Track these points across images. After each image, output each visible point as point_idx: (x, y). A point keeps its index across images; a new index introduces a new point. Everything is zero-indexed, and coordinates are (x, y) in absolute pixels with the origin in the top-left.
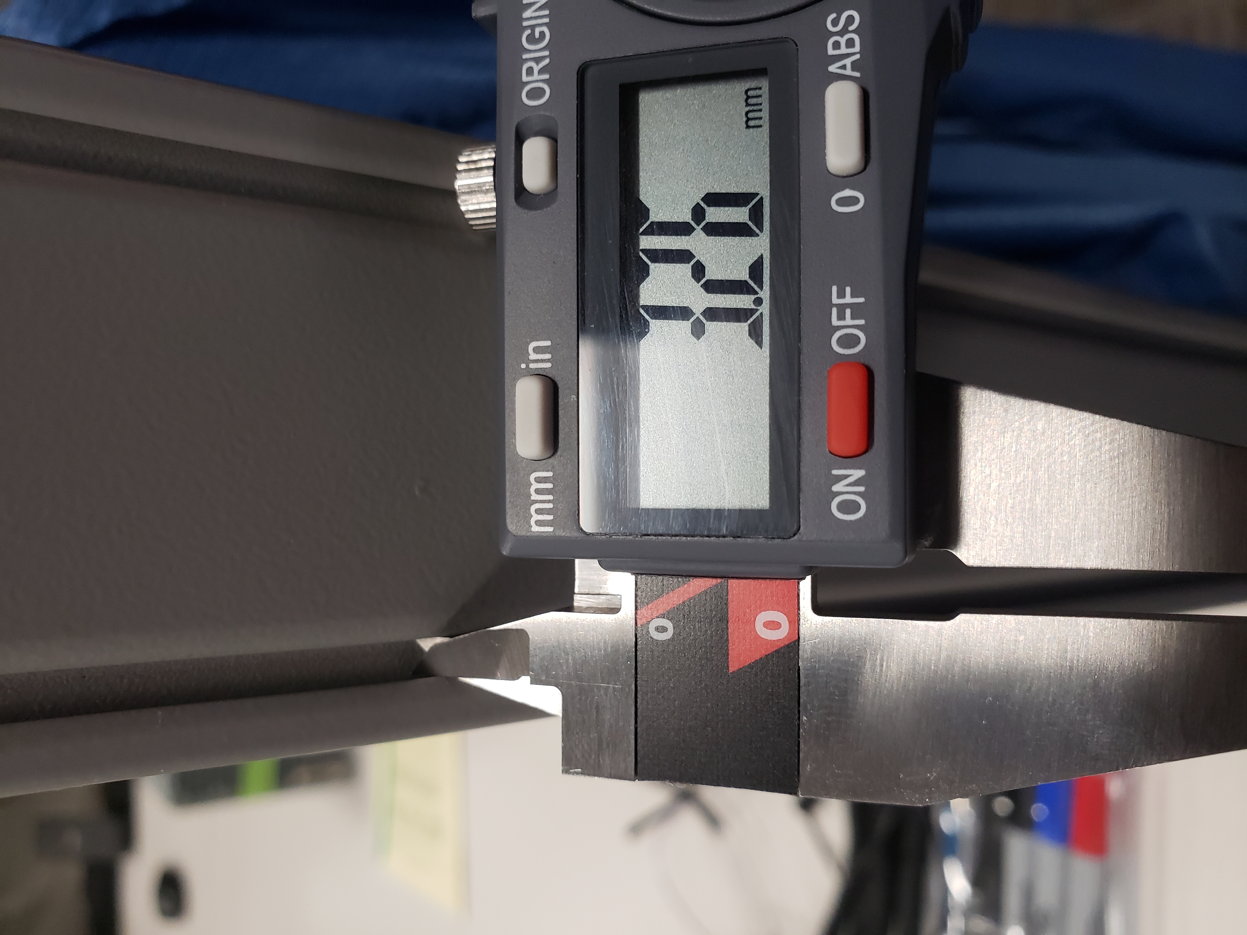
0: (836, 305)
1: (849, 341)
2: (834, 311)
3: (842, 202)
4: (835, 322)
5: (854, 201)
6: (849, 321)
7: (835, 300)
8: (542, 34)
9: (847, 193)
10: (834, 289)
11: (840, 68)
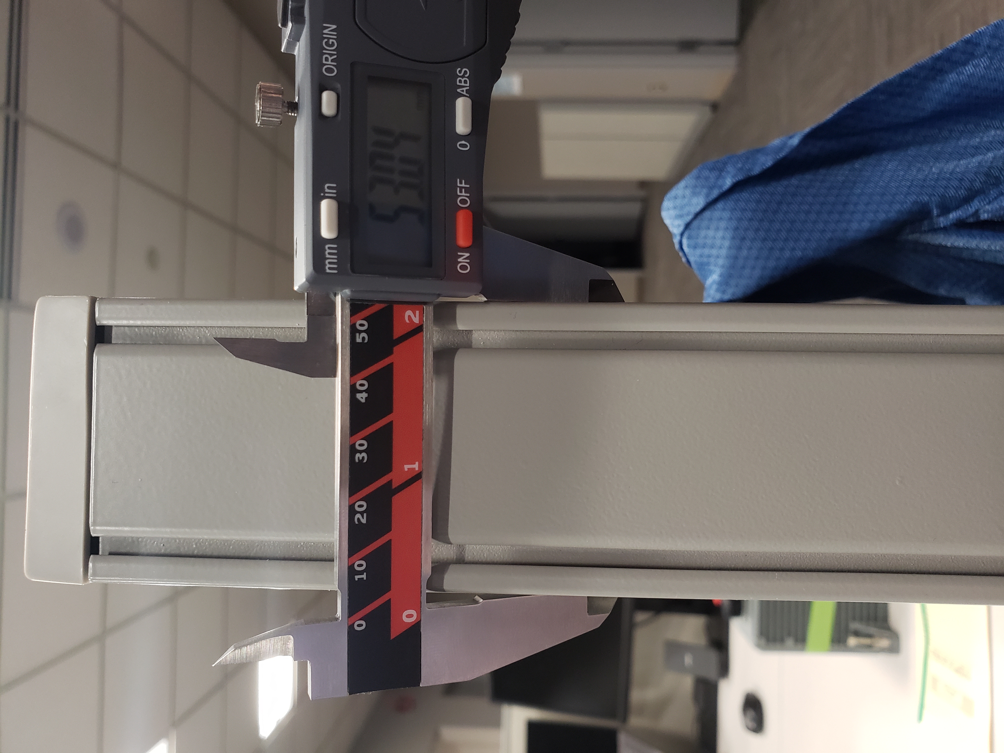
0: (459, 187)
1: (463, 201)
2: (458, 189)
3: (461, 145)
4: (459, 193)
5: (466, 146)
6: (463, 194)
7: (459, 185)
8: (332, 42)
9: (463, 142)
10: (458, 180)
11: (461, 91)
